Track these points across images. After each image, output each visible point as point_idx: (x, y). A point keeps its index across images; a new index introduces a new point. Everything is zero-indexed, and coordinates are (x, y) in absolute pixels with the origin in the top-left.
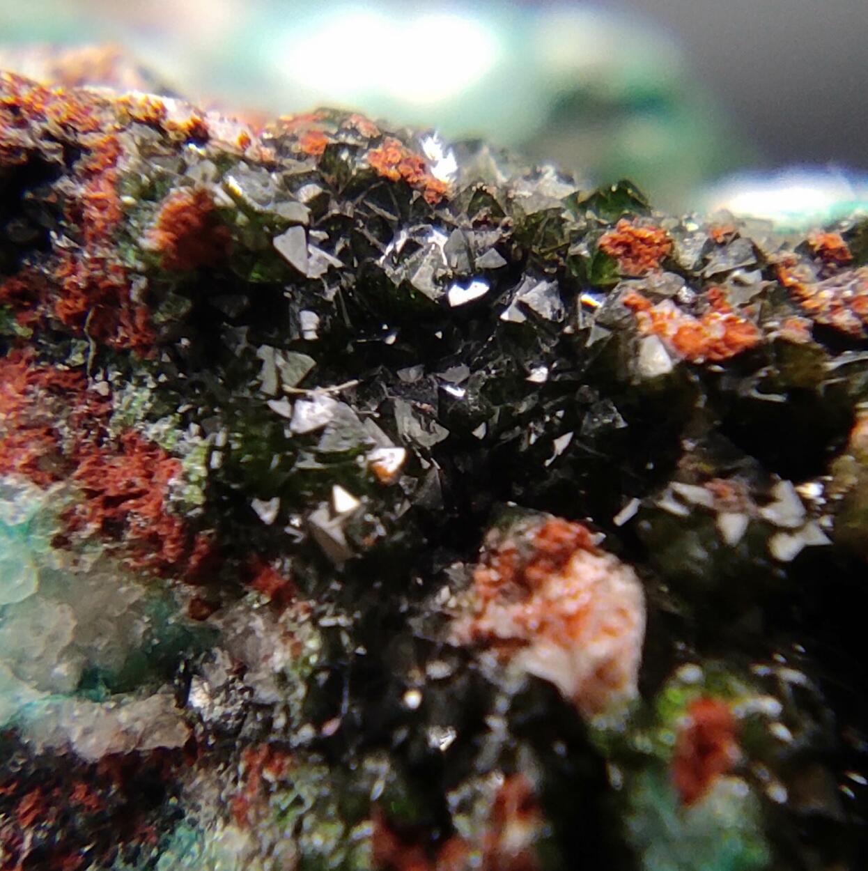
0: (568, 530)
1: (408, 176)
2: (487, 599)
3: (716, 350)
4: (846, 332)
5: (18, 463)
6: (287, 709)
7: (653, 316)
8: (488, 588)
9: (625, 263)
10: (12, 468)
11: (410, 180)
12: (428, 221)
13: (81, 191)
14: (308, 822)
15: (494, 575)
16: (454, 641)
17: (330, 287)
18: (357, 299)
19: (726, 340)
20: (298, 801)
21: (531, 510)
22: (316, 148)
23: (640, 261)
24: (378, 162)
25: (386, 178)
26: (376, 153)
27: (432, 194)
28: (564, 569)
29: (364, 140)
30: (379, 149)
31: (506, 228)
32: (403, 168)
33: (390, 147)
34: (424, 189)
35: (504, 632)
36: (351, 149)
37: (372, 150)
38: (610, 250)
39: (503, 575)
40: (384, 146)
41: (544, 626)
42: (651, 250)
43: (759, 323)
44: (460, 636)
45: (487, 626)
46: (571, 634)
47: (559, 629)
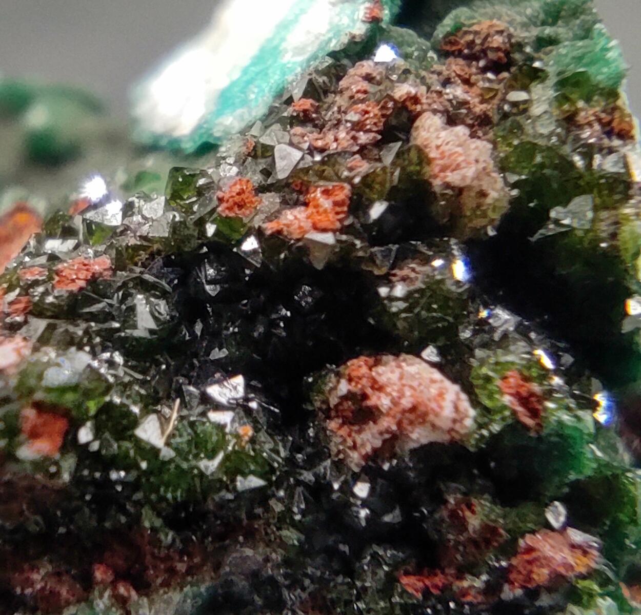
0: (360, 366)
1: (86, 276)
2: (350, 435)
7: (287, 226)
8: (344, 429)
9: (244, 213)
11: (89, 278)
16: (355, 469)
21: (323, 373)
22: (25, 308)
23: (248, 205)
24: (67, 285)
25: (81, 289)
26: (59, 282)
27: (106, 273)
28: (378, 387)
29: (44, 282)
30: (57, 278)
31: (159, 252)
32: (81, 276)
33: (62, 271)
34: (101, 274)
35: (378, 443)
36: (46, 293)
37: (54, 282)
38: (232, 215)
39: (343, 417)
40: (57, 274)
41: (399, 424)
42: (247, 194)
43: (340, 179)
44: (357, 465)
45: (368, 449)
46: (419, 416)
47: (407, 419)
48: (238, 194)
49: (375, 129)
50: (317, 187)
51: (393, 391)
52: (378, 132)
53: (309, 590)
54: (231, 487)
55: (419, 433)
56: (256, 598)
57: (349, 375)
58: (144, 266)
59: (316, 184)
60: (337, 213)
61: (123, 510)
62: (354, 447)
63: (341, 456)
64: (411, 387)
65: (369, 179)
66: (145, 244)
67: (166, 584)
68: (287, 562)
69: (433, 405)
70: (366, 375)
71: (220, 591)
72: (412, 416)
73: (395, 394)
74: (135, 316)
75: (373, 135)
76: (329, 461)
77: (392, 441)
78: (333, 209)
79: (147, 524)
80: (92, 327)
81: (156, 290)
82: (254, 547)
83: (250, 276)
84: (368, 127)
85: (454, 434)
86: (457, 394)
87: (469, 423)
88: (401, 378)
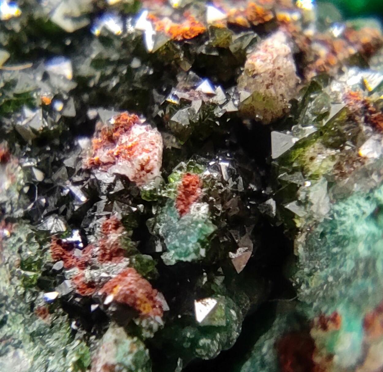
2: (96, 149)
3: (187, 35)
6: (11, 204)
8: (97, 145)
14: (24, 247)
15: (100, 140)
16: (83, 167)
19: (191, 30)
20: (20, 240)
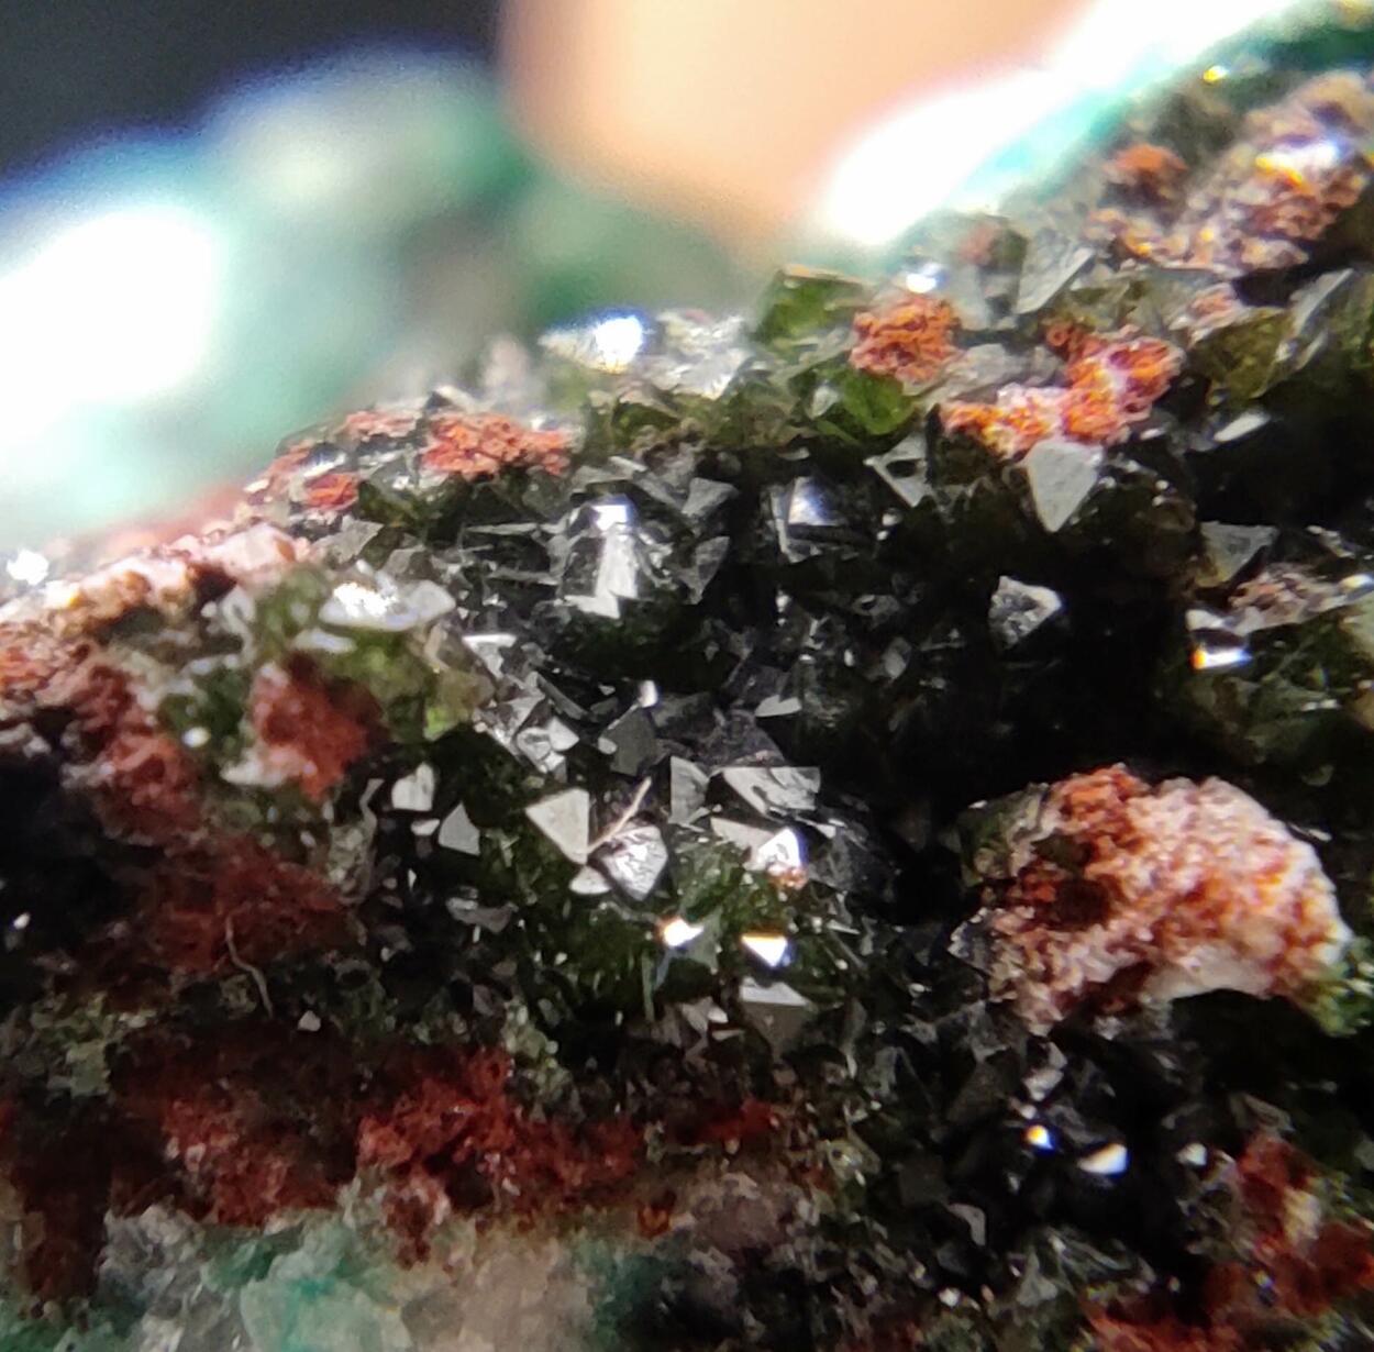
0: (1099, 785)
1: (505, 453)
2: (1041, 948)
4: (1273, 270)
5: (270, 1196)
7: (1007, 422)
8: (1031, 933)
9: (911, 374)
10: (268, 1208)
11: (509, 458)
12: (579, 499)
13: (106, 769)
15: (1025, 913)
16: (1039, 1029)
17: (522, 679)
18: (568, 672)
19: (1134, 387)
21: (1014, 795)
22: (340, 501)
23: (926, 357)
24: (451, 460)
25: (483, 476)
26: (435, 452)
27: (554, 458)
28: (1128, 840)
29: (401, 443)
30: (433, 443)
31: (692, 437)
32: (490, 448)
33: (448, 428)
34: (540, 457)
35: (1102, 971)
36: (398, 467)
37: (423, 450)
38: (879, 368)
39: (1038, 903)
40: (436, 433)
41: (1158, 930)
42: (928, 333)
43: (1164, 332)
44: (1043, 1017)
45: (1075, 981)
46: (1208, 914)
47: (1181, 920)
48: (910, 326)
49: (1295, 231)
50: (1104, 344)
51: (1163, 852)
52: (1302, 243)
53: (872, 1308)
54: (725, 995)
55: (1200, 958)
56: (750, 1320)
57: (1067, 798)
58: (648, 459)
59: (1105, 336)
60: (1131, 409)
61: (462, 1002)
62: (1047, 977)
63: (1011, 996)
64: (1206, 844)
65: (1233, 340)
66: (663, 409)
67: (527, 1205)
68: (830, 1227)
69: (1245, 891)
70: (1109, 805)
71: (666, 1286)
72: (1187, 913)
73: (1164, 858)
74: (596, 567)
75: (1284, 246)
76: (981, 1004)
77: (1138, 972)
78: (1123, 398)
79: (511, 1044)
80: (488, 570)
81: (663, 521)
82: (762, 1177)
83: (893, 530)
84: (1280, 224)
85: (1283, 973)
86: (1309, 874)
87: (1327, 954)
88: (1190, 825)
